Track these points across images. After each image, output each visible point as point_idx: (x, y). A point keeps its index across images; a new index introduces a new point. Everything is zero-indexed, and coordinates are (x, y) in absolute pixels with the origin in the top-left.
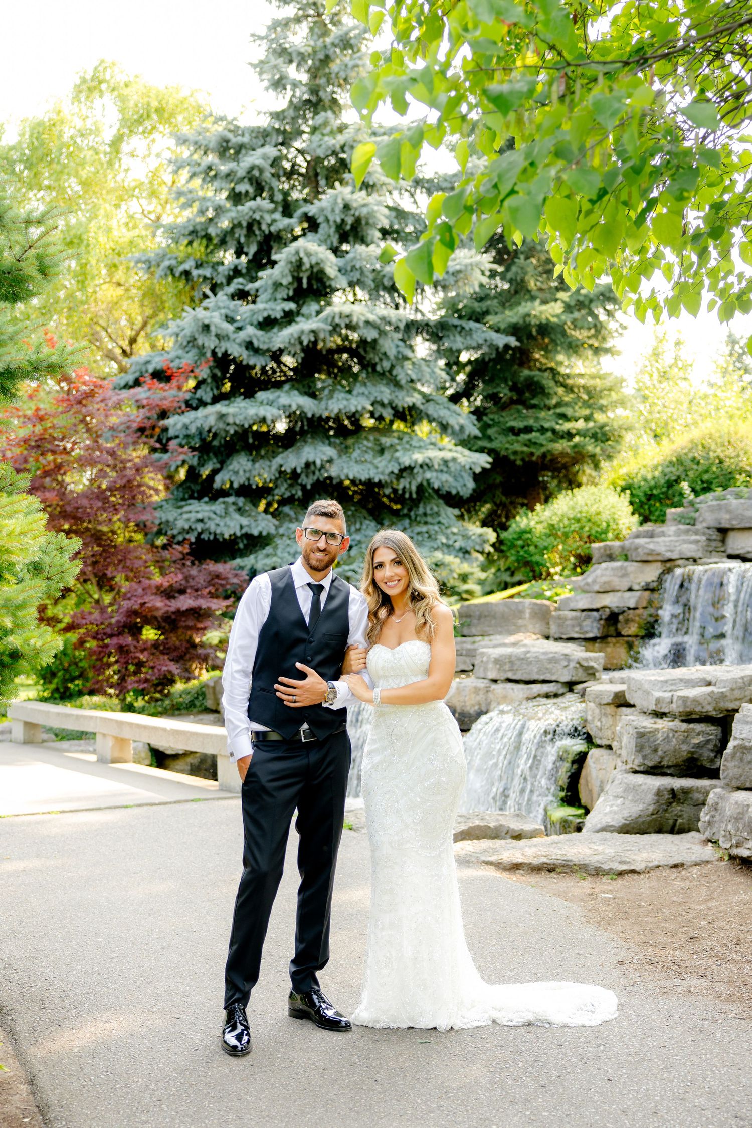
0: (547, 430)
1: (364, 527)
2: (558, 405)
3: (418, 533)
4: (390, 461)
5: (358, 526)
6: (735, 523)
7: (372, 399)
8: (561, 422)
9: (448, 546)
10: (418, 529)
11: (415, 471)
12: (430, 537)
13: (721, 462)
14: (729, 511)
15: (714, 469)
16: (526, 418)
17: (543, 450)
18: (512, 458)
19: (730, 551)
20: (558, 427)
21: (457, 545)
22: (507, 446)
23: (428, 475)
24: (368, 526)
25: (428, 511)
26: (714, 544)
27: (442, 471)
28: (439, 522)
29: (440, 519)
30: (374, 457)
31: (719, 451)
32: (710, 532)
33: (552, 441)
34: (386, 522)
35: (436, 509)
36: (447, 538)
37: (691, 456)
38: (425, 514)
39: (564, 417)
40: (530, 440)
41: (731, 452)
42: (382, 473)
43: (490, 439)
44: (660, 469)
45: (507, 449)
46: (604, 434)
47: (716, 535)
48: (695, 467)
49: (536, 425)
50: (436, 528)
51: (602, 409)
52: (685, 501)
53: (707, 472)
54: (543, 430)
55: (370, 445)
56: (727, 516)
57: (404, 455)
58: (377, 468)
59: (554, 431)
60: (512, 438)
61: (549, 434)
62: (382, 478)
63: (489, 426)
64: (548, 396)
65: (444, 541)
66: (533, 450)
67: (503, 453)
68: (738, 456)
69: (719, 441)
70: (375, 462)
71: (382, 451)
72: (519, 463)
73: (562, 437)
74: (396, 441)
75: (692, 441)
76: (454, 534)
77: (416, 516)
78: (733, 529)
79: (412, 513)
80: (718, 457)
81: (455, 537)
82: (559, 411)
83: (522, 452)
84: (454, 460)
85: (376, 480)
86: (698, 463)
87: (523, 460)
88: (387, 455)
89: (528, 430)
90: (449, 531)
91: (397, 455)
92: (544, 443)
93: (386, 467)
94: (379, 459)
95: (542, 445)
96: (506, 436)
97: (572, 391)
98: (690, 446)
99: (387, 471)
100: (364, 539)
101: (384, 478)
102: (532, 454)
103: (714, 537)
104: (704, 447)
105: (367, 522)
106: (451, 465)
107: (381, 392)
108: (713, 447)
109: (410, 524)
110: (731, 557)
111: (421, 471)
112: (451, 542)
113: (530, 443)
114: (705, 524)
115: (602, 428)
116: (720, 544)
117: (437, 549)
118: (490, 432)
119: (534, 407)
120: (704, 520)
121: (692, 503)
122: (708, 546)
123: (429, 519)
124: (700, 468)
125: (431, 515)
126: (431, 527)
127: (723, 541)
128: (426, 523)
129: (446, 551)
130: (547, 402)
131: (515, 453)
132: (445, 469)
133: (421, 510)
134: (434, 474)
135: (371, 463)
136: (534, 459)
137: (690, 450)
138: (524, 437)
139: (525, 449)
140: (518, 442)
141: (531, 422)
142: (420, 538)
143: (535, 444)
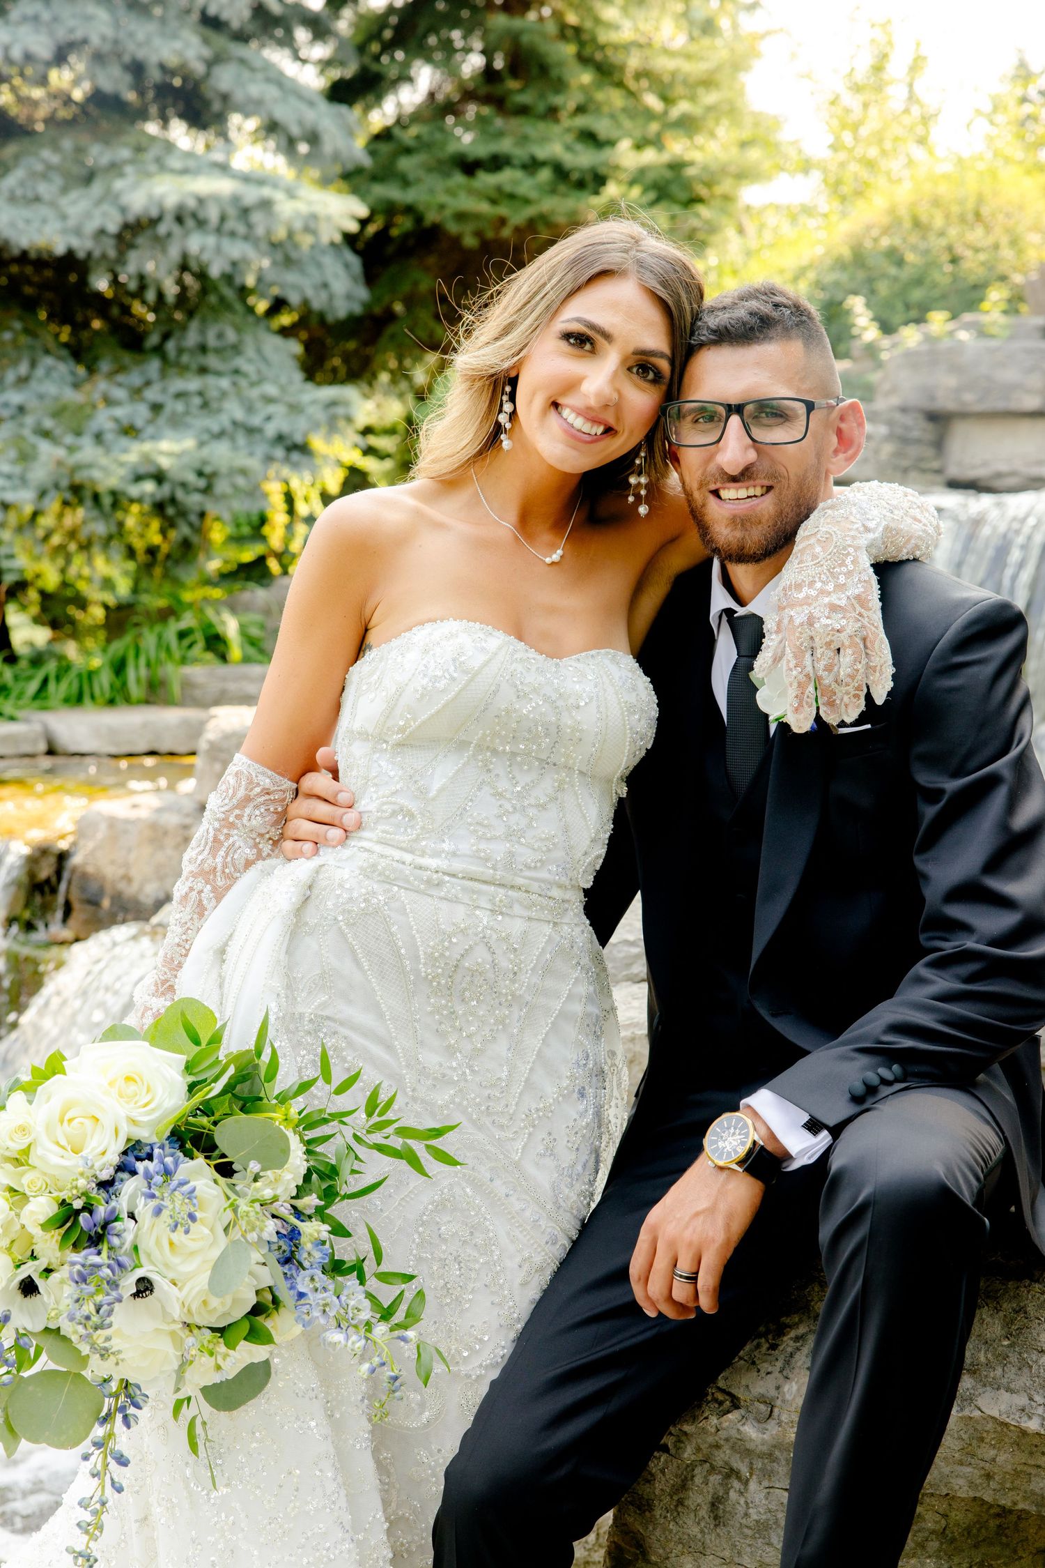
0: (543, 164)
1: (40, 372)
2: (580, 110)
3: (180, 395)
4: (99, 202)
5: (23, 369)
6: (970, 399)
7: (62, 35)
8: (579, 147)
9: (251, 431)
10: (178, 384)
11: (162, 229)
12: (205, 405)
13: (954, 260)
14: (955, 369)
15: (937, 276)
16: (500, 134)
17: (529, 212)
18: (453, 228)
19: (954, 471)
20: (569, 160)
21: (271, 430)
22: (443, 198)
23: (196, 243)
24: (49, 371)
25: (212, 341)
26: (913, 451)
27: (233, 234)
28: (237, 372)
29: (240, 362)
30: (65, 190)
31: (953, 232)
32: (908, 420)
33: (553, 191)
34: (105, 366)
35: (231, 336)
36: (250, 409)
37: (885, 242)
38: (203, 349)
39: (589, 138)
40: (499, 189)
41: (977, 235)
42: (78, 232)
43: (405, 182)
44: (811, 275)
45: (442, 207)
46: (687, 185)
47: (921, 429)
48: (893, 271)
49: (520, 153)
50: (225, 383)
51: (687, 125)
52: (856, 346)
53: (918, 281)
54: (532, 166)
55: (55, 159)
56: (951, 381)
57: (136, 186)
58: (64, 217)
59: (561, 172)
60: (459, 178)
61: (545, 175)
62: (76, 243)
63: (408, 151)
64: (560, 85)
65: (239, 414)
66: (502, 210)
67: (431, 217)
68: (996, 247)
69: (955, 209)
70: (64, 202)
71: (88, 178)
72: (470, 241)
73: (581, 185)
74: (125, 153)
75: (892, 211)
76: (269, 400)
77: (180, 351)
78: (964, 415)
79: (170, 346)
80: (950, 248)
81: (271, 409)
82: (581, 121)
83: (477, 216)
84: (266, 205)
85: (60, 250)
86: (900, 262)
87: (479, 234)
88: (97, 188)
89: (497, 163)
90: (254, 393)
91: (119, 184)
92: (533, 195)
93: (88, 215)
94: (74, 195)
95: (527, 201)
96: (447, 175)
97: (620, 85)
98: (885, 220)
99: (91, 226)
100: (32, 403)
101: (82, 246)
102: (502, 221)
103: (916, 434)
104: (917, 224)
105: (49, 361)
106: (257, 217)
107: (89, 18)
108: (939, 222)
109: (163, 374)
110: (955, 485)
111: (176, 229)
112: (256, 421)
113: (500, 196)
114: (895, 401)
115: (677, 166)
116: (929, 452)
117: (221, 435)
118: (406, 164)
119: (523, 111)
120: (893, 391)
121: (871, 350)
122: (898, 454)
123: (212, 361)
124: (905, 274)
125: (218, 351)
126: (211, 380)
127: (939, 445)
128: (203, 370)
129: (241, 440)
130: (557, 100)
131: (461, 217)
132: (241, 229)
133: (192, 337)
134: (211, 240)
135: (53, 204)
136: (506, 233)
137: (886, 231)
138: (486, 180)
139: (484, 207)
140: (471, 192)
141: (505, 146)
142: (179, 407)
143: (512, 197)
